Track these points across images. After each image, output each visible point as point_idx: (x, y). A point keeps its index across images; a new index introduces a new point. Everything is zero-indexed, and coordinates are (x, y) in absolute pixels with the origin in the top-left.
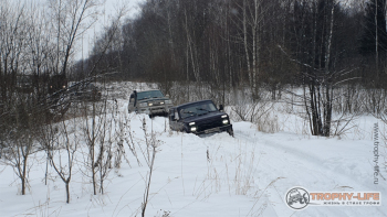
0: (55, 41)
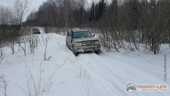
0: (17, 17)
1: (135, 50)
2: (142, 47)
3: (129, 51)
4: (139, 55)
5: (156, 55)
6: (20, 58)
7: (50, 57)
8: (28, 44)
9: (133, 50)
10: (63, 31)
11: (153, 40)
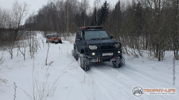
1: (139, 56)
2: (146, 53)
3: (133, 58)
4: (143, 62)
5: (160, 62)
6: (20, 62)
7: (52, 62)
8: (28, 49)
9: (137, 56)
10: (64, 36)
11: (157, 47)
